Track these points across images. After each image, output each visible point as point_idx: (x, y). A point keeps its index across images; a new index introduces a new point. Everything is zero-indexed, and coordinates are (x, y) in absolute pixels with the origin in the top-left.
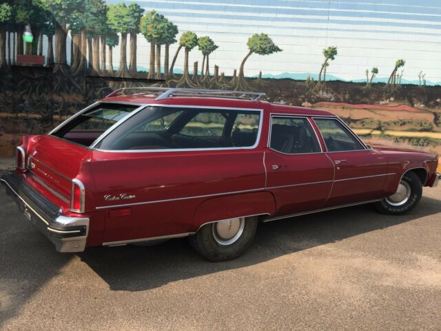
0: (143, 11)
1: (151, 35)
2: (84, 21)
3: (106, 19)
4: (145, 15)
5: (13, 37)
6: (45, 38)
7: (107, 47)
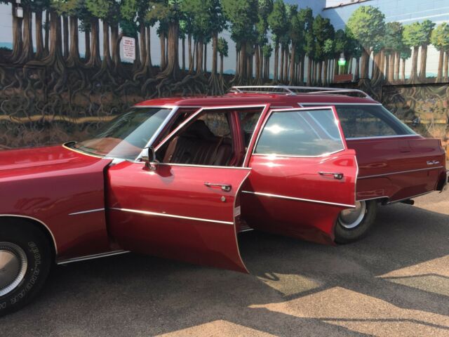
0: (434, 24)
1: (441, 45)
2: (384, 42)
3: (402, 37)
4: (435, 28)
6: (354, 60)
7: (401, 60)
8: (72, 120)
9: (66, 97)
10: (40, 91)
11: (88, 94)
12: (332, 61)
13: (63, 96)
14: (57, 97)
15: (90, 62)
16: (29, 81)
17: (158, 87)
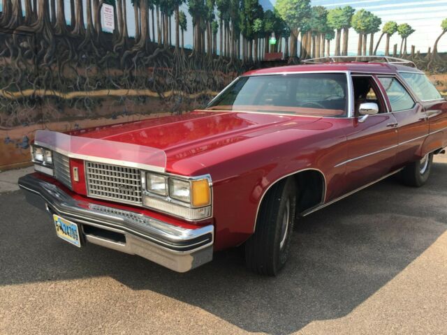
0: (354, 10)
1: (360, 28)
2: (310, 24)
3: (326, 20)
4: (355, 13)
5: (262, 41)
6: (283, 39)
7: (326, 41)
8: (62, 96)
9: (55, 68)
10: (30, 61)
11: (75, 66)
12: (262, 40)
13: (52, 67)
14: (47, 68)
15: (75, 30)
16: (20, 50)
17: (134, 59)
